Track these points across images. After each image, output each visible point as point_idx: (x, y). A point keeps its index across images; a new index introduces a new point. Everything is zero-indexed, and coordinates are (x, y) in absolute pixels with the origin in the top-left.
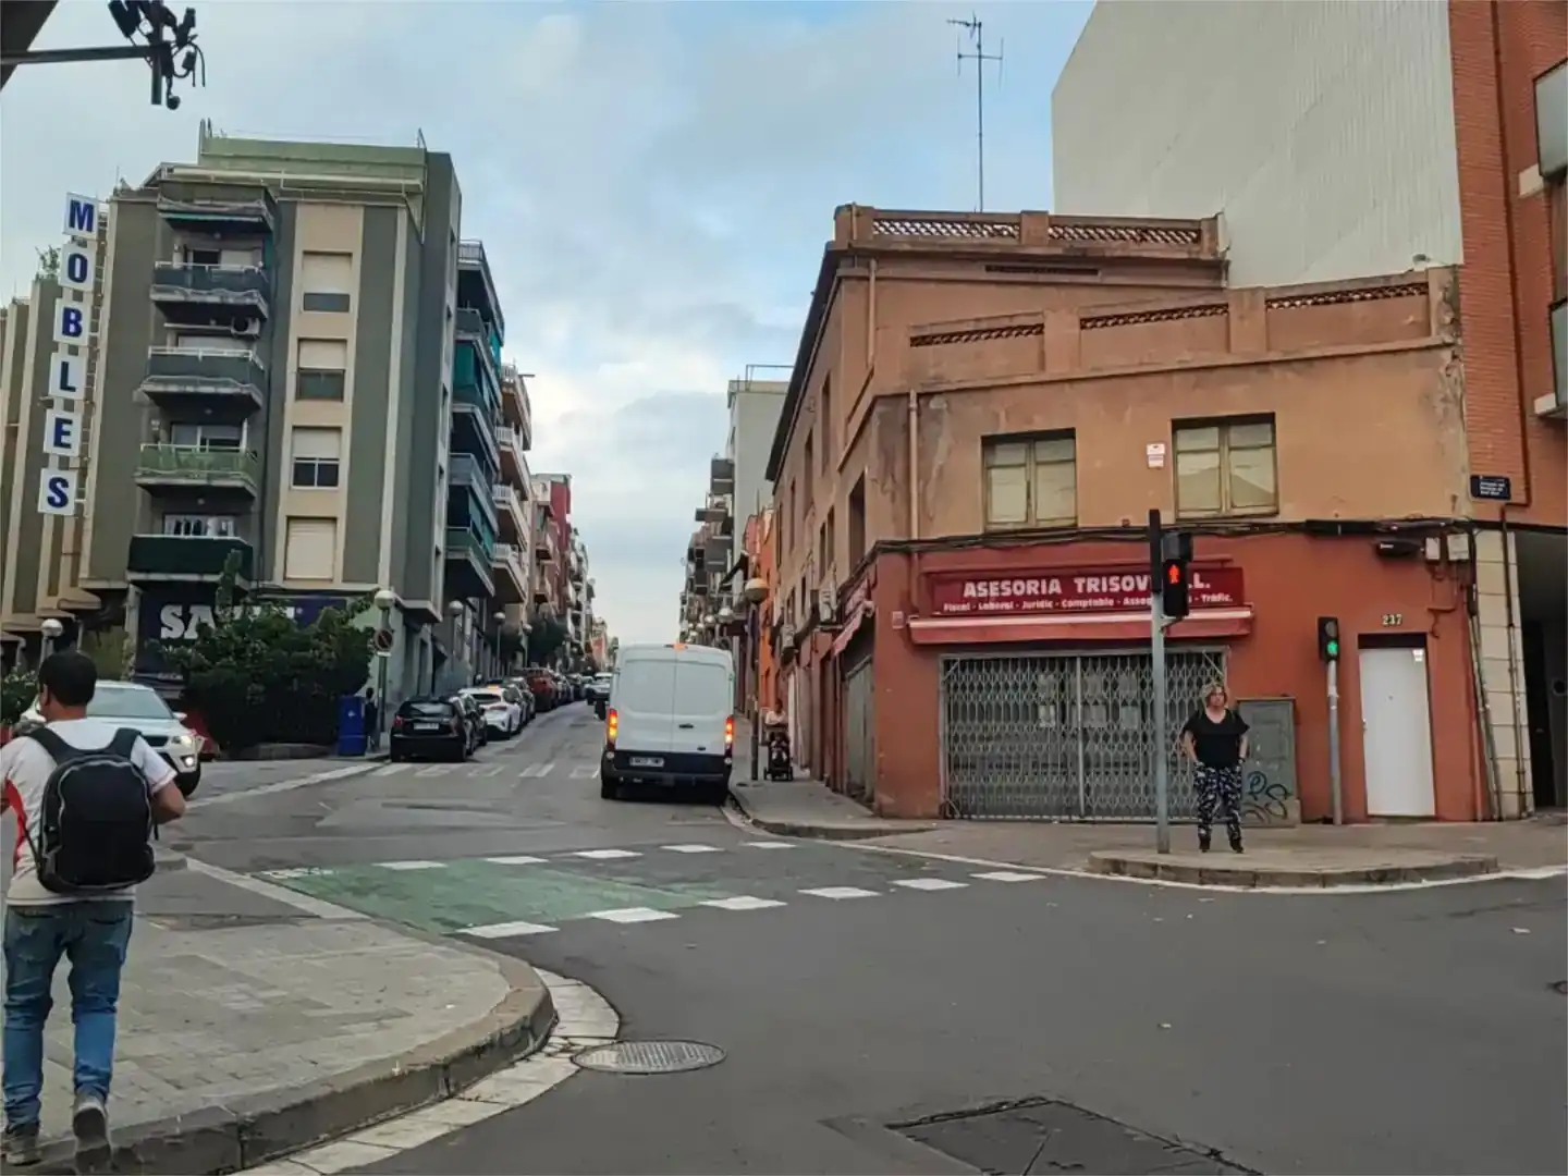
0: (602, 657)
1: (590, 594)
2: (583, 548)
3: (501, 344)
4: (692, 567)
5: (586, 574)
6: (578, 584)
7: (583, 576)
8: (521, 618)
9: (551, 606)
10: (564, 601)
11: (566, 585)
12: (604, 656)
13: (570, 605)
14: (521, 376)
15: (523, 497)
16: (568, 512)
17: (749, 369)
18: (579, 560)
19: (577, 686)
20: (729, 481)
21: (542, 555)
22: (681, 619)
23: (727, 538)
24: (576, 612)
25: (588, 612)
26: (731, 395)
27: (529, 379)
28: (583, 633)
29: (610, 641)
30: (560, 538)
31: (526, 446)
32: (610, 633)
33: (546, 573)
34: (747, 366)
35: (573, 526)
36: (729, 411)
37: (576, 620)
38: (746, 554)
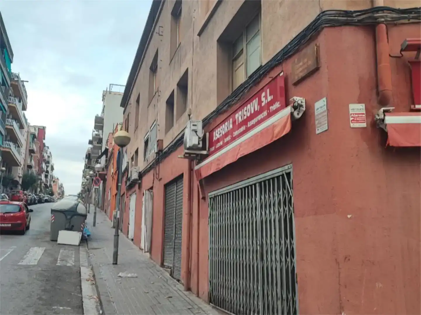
0: (56, 190)
1: (52, 169)
2: (50, 153)
3: (11, 62)
4: (87, 160)
5: (52, 162)
6: (47, 164)
7: (50, 162)
8: (19, 173)
9: (35, 170)
10: (41, 170)
11: (42, 163)
12: (57, 189)
13: (44, 171)
14: (23, 81)
15: (21, 127)
16: (44, 139)
17: (111, 85)
18: (49, 157)
19: (40, 198)
20: (101, 125)
21: (32, 151)
22: (83, 177)
23: (100, 145)
24: (46, 174)
25: (51, 174)
26: (104, 96)
27: (26, 83)
28: (49, 181)
29: (60, 184)
30: (40, 147)
31: (24, 108)
32: (60, 182)
33: (33, 158)
34: (110, 85)
35: (46, 145)
36: (102, 102)
37: (46, 176)
38: (107, 147)
